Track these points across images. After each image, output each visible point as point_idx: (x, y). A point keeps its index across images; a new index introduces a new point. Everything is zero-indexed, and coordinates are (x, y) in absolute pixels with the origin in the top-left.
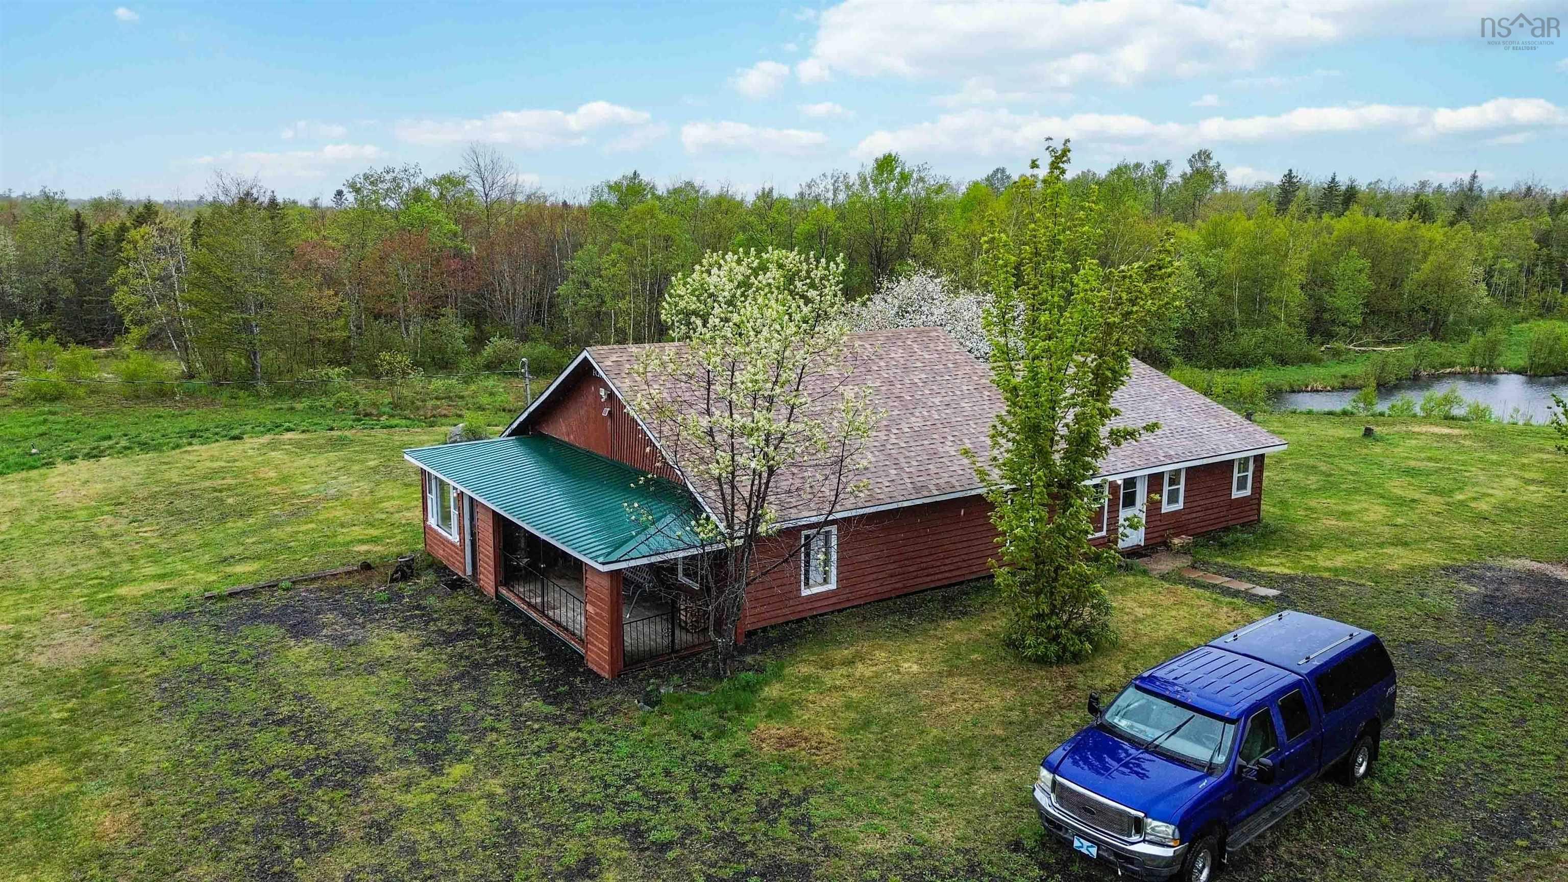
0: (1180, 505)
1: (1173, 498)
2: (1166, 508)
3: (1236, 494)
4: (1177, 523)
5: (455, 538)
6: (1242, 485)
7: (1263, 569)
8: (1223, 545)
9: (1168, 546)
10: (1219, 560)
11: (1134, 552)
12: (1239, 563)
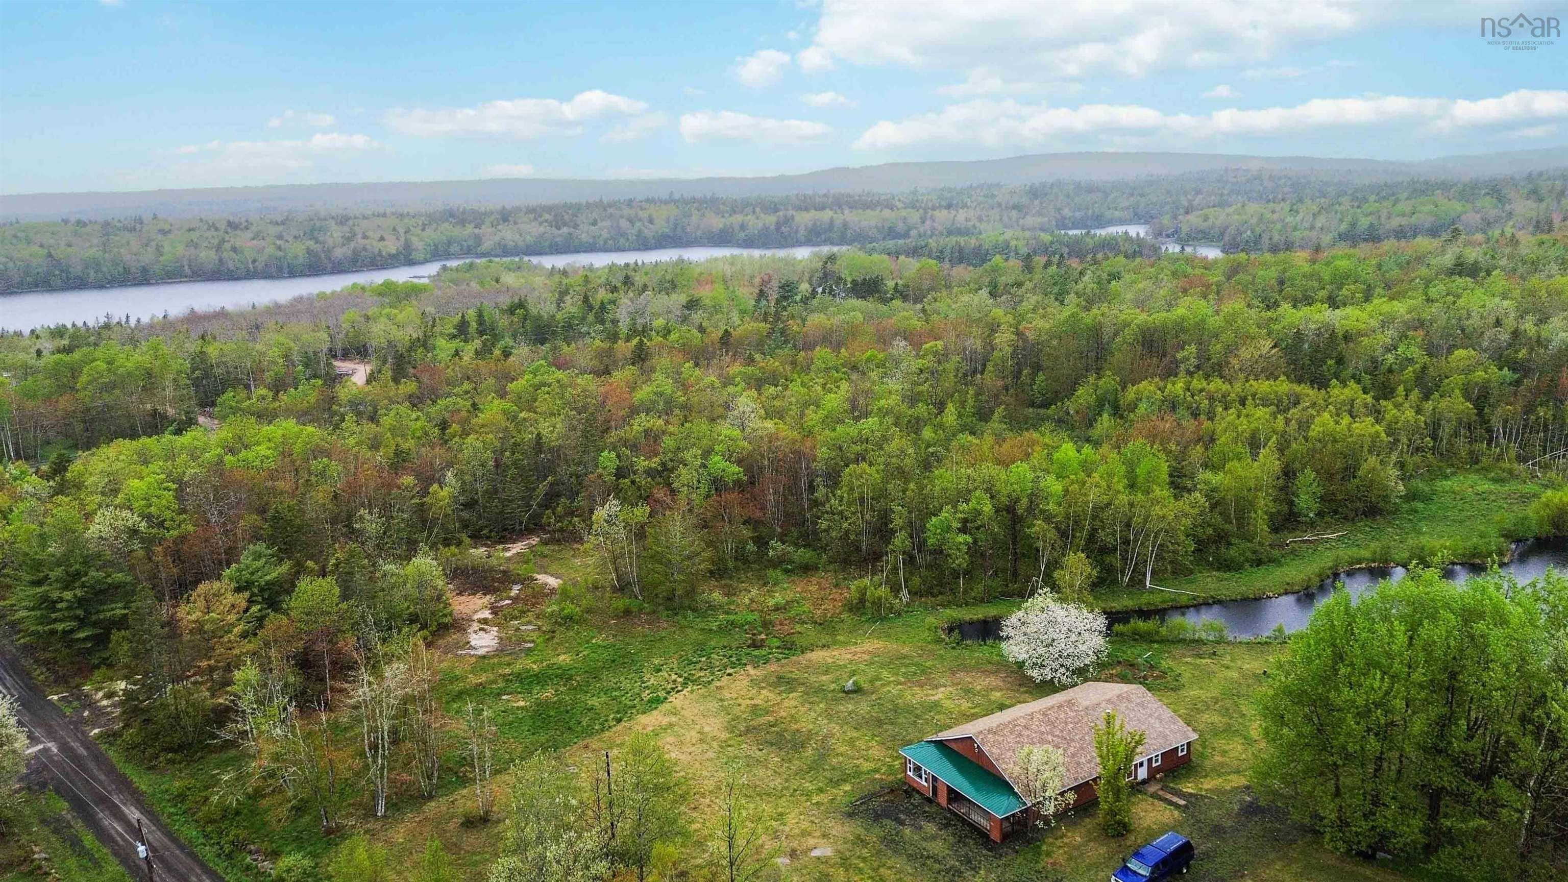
0: (1159, 763)
1: (1157, 761)
2: (1154, 765)
3: (1180, 754)
4: (1159, 769)
5: (926, 784)
6: (1182, 750)
7: (1184, 790)
8: (1174, 777)
9: (1154, 777)
10: (1171, 785)
11: (1144, 782)
12: (1177, 787)
